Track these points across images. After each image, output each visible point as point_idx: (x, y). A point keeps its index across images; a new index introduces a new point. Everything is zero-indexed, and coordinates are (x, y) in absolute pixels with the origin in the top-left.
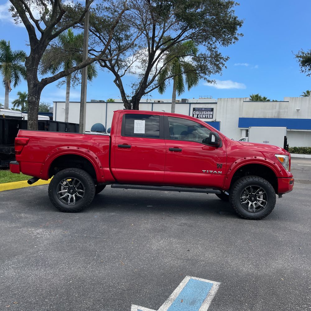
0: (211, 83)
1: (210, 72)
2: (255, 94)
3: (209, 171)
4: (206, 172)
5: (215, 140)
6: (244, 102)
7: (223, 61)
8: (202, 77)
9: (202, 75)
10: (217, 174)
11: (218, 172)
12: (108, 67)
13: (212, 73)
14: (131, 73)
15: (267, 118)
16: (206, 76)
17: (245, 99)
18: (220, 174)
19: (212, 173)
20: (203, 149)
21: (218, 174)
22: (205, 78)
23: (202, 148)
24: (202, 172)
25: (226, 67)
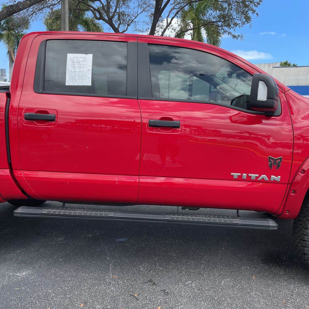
0: (237, 39)
1: (236, 24)
2: (284, 61)
3: (247, 175)
4: (240, 179)
5: (266, 96)
6: (273, 67)
7: (254, 7)
8: (225, 31)
9: (226, 28)
10: (267, 182)
11: (269, 178)
12: (104, 20)
13: (238, 27)
14: (138, 31)
15: (301, 85)
16: (231, 31)
17: (274, 64)
18: (275, 182)
19: (256, 181)
20: (232, 122)
21: (270, 182)
22: (229, 32)
23: (230, 118)
24: (232, 178)
25: (257, 14)
